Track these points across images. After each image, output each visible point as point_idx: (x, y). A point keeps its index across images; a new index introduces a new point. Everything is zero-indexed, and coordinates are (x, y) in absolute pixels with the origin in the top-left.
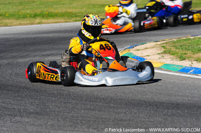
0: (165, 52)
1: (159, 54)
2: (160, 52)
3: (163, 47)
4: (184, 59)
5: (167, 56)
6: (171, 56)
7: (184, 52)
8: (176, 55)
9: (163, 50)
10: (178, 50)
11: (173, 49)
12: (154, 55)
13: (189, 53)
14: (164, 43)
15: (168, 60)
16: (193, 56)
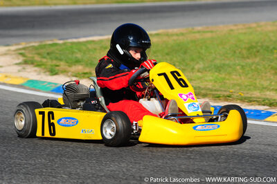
0: (26, 62)
1: (16, 64)
2: (18, 61)
3: (21, 54)
4: (56, 74)
5: (30, 68)
6: (36, 68)
7: (55, 62)
8: (43, 67)
9: (21, 59)
10: (44, 60)
11: (37, 58)
12: (9, 65)
13: (63, 65)
14: (20, 49)
15: (32, 74)
16: (69, 69)
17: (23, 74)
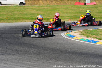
0: (82, 34)
1: (80, 35)
4: (89, 37)
5: (83, 36)
7: (89, 34)
8: (86, 35)
9: (81, 33)
11: (85, 33)
12: (78, 35)
13: (90, 35)
14: (82, 31)
15: (83, 37)
16: (92, 36)
17: (81, 37)
